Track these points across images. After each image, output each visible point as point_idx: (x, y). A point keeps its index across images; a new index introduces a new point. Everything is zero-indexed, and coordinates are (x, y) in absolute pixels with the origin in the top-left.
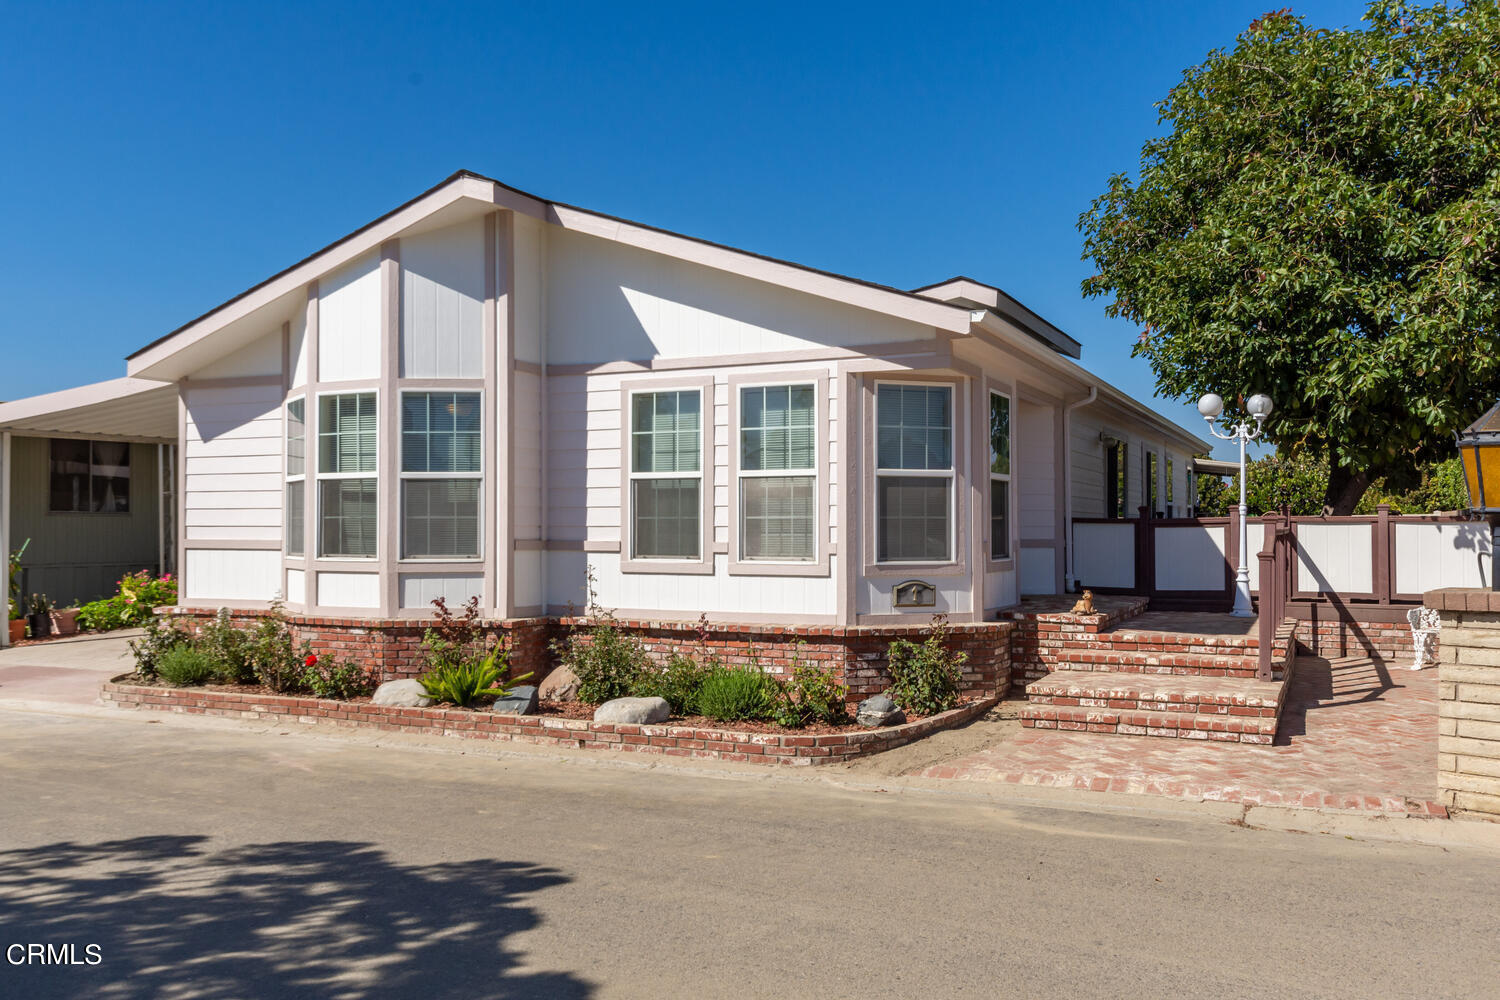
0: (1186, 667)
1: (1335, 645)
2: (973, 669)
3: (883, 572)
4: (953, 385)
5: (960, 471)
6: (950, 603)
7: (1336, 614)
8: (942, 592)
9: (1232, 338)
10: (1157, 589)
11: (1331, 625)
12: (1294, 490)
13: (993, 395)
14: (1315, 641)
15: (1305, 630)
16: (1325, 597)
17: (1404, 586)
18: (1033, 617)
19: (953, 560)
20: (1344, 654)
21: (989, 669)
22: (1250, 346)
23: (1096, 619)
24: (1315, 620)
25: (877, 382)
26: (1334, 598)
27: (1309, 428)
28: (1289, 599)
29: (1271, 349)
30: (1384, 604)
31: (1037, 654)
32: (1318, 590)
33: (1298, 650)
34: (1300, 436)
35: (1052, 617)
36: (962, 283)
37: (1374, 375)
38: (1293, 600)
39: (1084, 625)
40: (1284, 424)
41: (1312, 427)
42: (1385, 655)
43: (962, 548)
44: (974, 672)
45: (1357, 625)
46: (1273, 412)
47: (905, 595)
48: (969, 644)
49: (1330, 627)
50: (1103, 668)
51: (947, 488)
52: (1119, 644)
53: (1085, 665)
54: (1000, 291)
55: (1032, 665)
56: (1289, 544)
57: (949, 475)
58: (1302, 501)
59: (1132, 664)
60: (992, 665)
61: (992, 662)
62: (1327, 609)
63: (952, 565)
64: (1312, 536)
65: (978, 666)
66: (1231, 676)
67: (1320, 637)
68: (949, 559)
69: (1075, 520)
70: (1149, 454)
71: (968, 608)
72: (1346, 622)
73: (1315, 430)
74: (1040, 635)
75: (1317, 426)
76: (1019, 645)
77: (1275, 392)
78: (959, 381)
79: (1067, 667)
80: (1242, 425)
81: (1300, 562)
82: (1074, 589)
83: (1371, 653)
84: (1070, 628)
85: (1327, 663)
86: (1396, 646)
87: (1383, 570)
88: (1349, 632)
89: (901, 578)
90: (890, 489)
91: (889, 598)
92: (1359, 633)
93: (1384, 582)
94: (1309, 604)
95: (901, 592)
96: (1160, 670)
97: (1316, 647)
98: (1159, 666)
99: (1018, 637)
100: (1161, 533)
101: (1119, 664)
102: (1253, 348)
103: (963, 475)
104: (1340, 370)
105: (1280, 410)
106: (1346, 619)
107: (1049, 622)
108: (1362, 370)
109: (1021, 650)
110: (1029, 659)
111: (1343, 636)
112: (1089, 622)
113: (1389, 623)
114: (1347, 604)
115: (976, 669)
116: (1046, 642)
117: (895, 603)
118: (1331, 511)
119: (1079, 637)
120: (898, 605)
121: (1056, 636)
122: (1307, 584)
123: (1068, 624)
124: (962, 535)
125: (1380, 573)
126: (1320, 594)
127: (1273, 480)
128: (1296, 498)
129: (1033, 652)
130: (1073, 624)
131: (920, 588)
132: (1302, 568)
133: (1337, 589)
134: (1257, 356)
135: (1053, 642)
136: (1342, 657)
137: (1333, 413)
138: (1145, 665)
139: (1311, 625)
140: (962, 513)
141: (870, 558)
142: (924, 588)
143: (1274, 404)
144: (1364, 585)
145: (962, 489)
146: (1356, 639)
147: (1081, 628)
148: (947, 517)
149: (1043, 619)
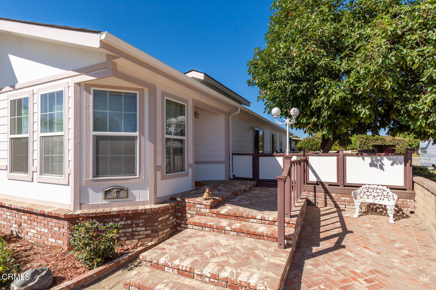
0: (244, 233)
1: (323, 202)
2: (146, 228)
3: (96, 183)
4: (138, 92)
5: (142, 133)
6: (136, 196)
7: (323, 190)
8: (133, 191)
9: (284, 85)
10: (260, 178)
11: (321, 194)
12: (314, 145)
13: (167, 100)
14: (315, 200)
15: (311, 196)
16: (319, 183)
17: (349, 180)
18: (184, 200)
19: (138, 176)
20: (326, 205)
21: (155, 228)
22: (290, 87)
23: (209, 202)
24: (315, 192)
25: (92, 89)
26: (322, 184)
27: (313, 120)
28: (306, 183)
29: (298, 88)
30: (342, 187)
31: (186, 217)
32: (316, 181)
33: (308, 203)
34: (310, 123)
35: (191, 200)
36: (193, 72)
37: (339, 95)
38: (307, 184)
39: (205, 205)
40: (304, 119)
41: (314, 119)
42: (342, 207)
43: (142, 170)
44: (146, 230)
45: (331, 195)
46: (300, 115)
47: (110, 193)
48: (144, 216)
49: (321, 195)
50: (207, 229)
51: (135, 141)
52: (218, 215)
53: (199, 227)
54: (205, 74)
55: (184, 221)
56: (305, 164)
57: (136, 135)
58: (316, 147)
59: (219, 229)
60: (156, 226)
61: (156, 224)
62: (319, 188)
63: (137, 178)
64: (313, 160)
65: (149, 227)
66: (265, 240)
67: (317, 198)
68: (136, 175)
69: (233, 154)
70: (273, 135)
71: (147, 198)
72: (327, 193)
73: (315, 121)
74: (187, 208)
75: (316, 119)
76: (179, 212)
77: (301, 107)
78: (142, 91)
79: (192, 227)
80: (288, 119)
81: (310, 170)
82: (233, 178)
83: (336, 206)
84: (199, 206)
85: (319, 209)
86: (346, 203)
87: (341, 174)
88: (328, 197)
89: (108, 186)
90: (101, 142)
91: (101, 195)
92: (331, 198)
93: (341, 178)
94: (313, 186)
95: (107, 193)
96: (232, 233)
97: (315, 202)
98: (231, 231)
99: (179, 208)
100: (261, 159)
101: (213, 228)
102: (291, 88)
103: (144, 136)
104: (325, 94)
105: (302, 114)
106: (327, 192)
107: (190, 203)
108: (334, 93)
109: (179, 214)
110: (183, 219)
111: (326, 198)
112: (206, 204)
113: (344, 194)
114: (327, 186)
115: (147, 228)
116: (189, 212)
117: (104, 198)
118: (322, 151)
119: (202, 210)
120: (105, 198)
121: (193, 209)
122: (312, 178)
123: (198, 204)
124: (142, 164)
125: (340, 175)
126: (317, 182)
127: (309, 142)
128: (315, 147)
129: (184, 215)
130: (200, 204)
131: (118, 190)
132: (311, 173)
133: (323, 180)
134: (293, 92)
135: (192, 212)
136: (325, 206)
137: (323, 113)
138: (225, 230)
139: (313, 194)
140: (142, 154)
141: (87, 176)
142: (120, 190)
143: (300, 112)
144: (334, 179)
145: (143, 142)
146: (330, 200)
147: (203, 206)
148: (135, 155)
149: (188, 201)
